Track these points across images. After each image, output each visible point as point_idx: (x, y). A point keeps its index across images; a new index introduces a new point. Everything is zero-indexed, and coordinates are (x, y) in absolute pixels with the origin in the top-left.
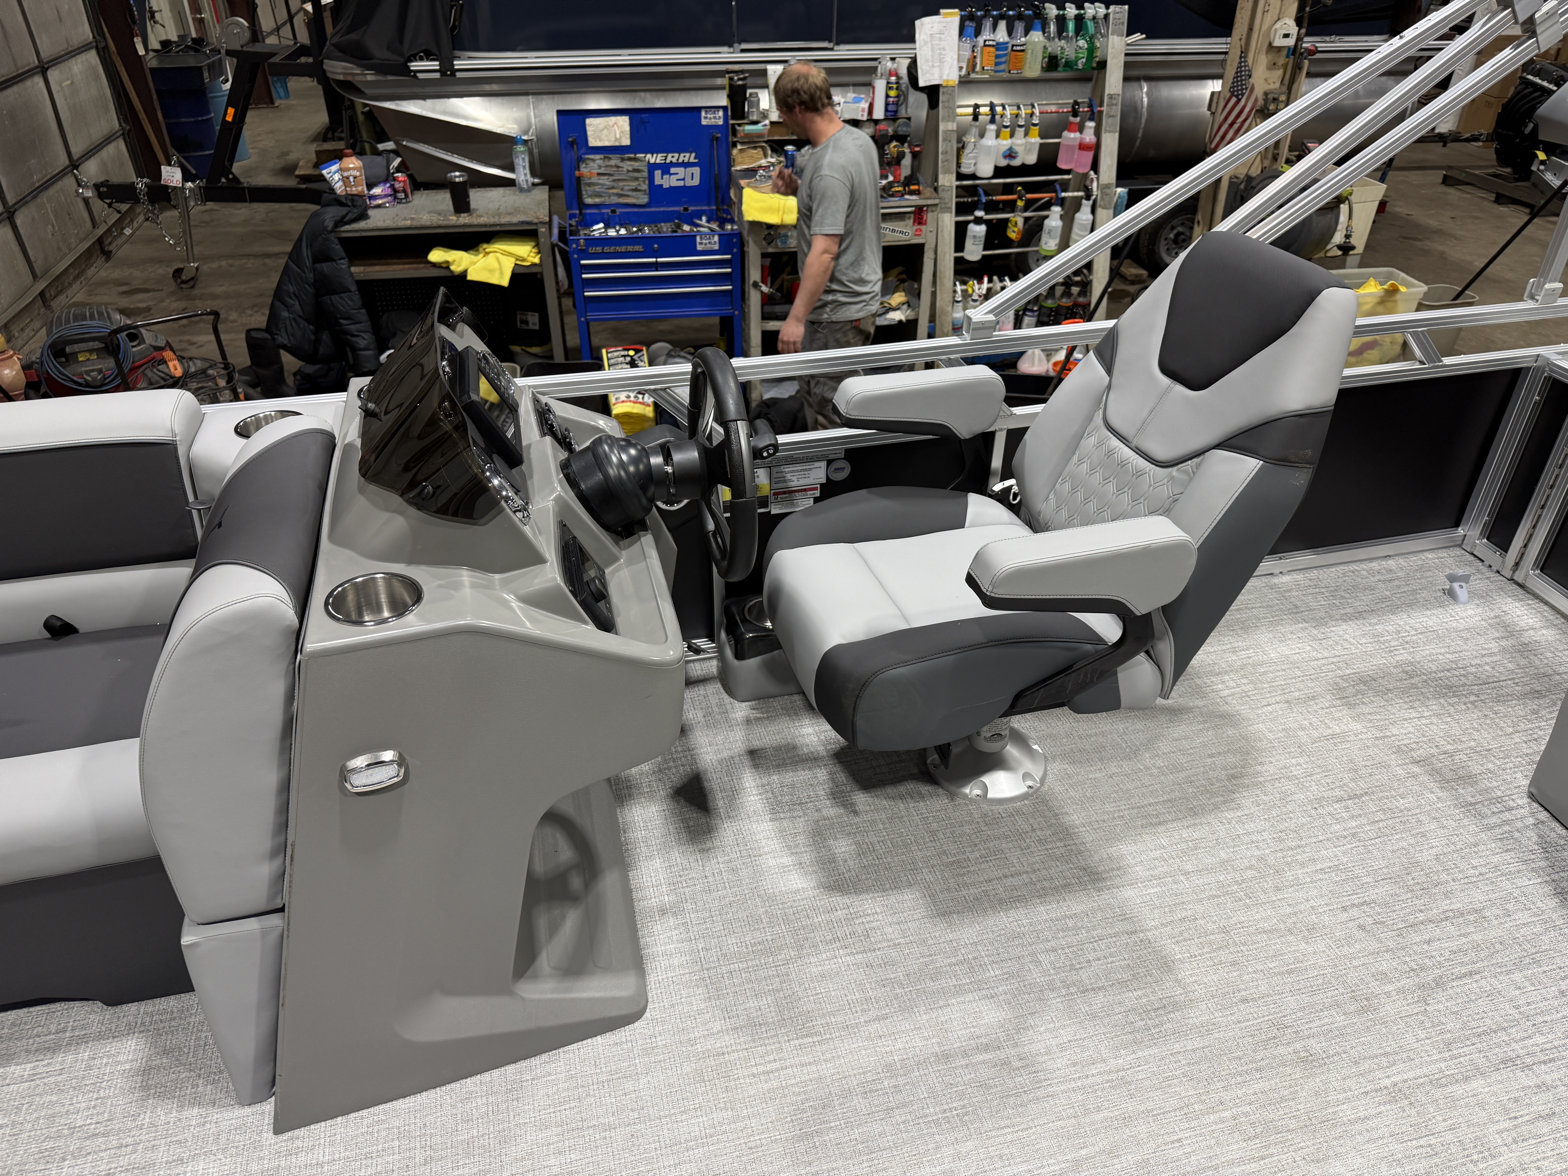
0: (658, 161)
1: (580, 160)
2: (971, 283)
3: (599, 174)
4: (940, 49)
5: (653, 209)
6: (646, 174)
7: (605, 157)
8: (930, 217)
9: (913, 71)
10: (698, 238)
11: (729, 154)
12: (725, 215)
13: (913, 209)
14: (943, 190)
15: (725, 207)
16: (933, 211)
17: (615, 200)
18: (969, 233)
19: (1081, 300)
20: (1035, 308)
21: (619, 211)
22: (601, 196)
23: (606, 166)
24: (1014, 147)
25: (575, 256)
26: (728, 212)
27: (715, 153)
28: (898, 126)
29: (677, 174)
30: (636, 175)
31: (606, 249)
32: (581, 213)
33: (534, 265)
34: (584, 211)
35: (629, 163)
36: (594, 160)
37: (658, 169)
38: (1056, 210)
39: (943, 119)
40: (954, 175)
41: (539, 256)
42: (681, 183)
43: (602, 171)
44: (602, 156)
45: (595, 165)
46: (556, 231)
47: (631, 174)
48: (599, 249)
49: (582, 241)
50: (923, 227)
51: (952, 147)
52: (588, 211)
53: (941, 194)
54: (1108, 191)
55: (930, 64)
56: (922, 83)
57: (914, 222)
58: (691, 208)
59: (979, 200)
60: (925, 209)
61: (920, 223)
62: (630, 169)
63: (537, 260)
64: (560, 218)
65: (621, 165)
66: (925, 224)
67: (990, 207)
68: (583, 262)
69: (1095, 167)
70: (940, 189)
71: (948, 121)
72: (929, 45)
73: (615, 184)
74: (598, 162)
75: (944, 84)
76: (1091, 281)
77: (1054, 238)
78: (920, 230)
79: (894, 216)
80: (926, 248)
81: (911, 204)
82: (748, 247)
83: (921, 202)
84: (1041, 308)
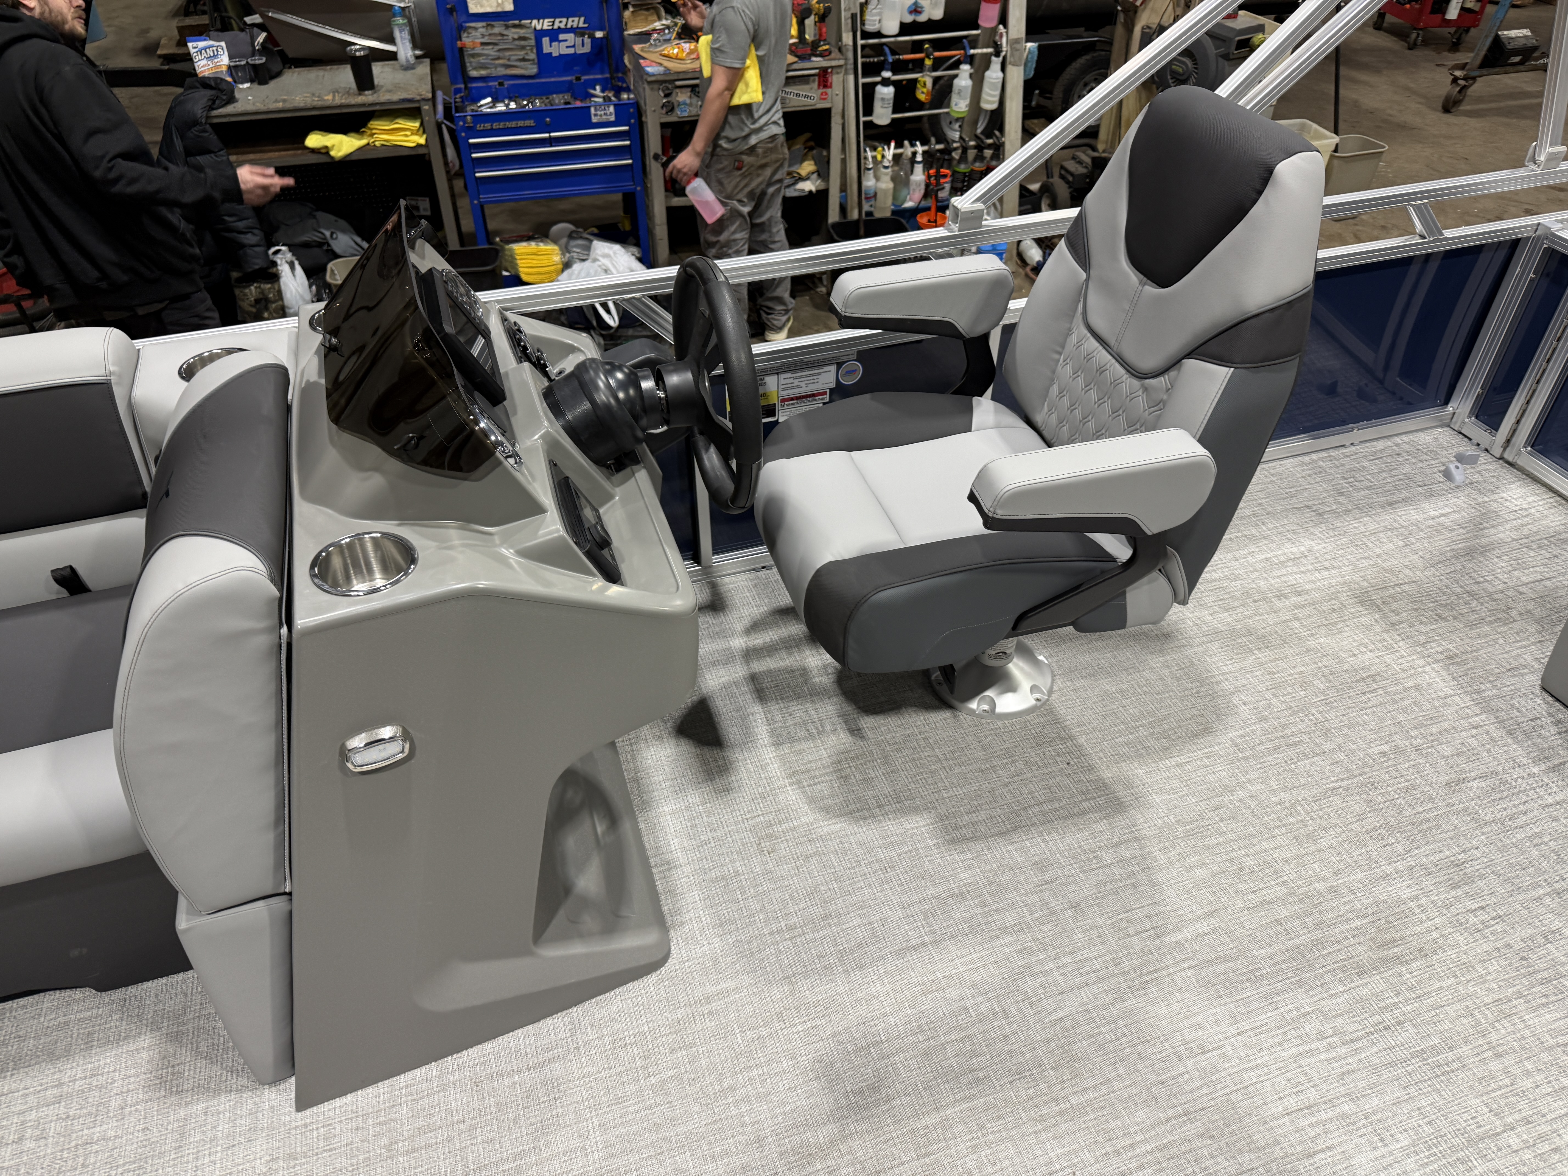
0: (545, 27)
1: (461, 29)
2: (880, 149)
3: (482, 44)
5: (543, 80)
6: (533, 42)
7: (488, 25)
8: (834, 79)
10: (592, 110)
11: (620, 17)
12: (620, 84)
13: (817, 71)
14: (848, 50)
15: (620, 75)
16: (838, 73)
17: (502, 71)
18: (877, 96)
21: (507, 83)
22: (487, 68)
23: (490, 35)
24: (919, 1)
25: (463, 134)
26: (623, 81)
27: (606, 16)
29: (566, 40)
30: (523, 43)
31: (495, 126)
32: (466, 87)
33: (419, 146)
34: (470, 85)
35: (513, 30)
36: (476, 29)
37: (546, 36)
38: (966, 68)
40: (859, 34)
41: (425, 136)
42: (571, 51)
43: (485, 40)
44: (484, 24)
45: (477, 34)
46: (440, 108)
47: (517, 43)
48: (488, 126)
49: (469, 117)
50: (829, 91)
51: (855, 4)
52: (474, 85)
54: (1018, 46)
57: (819, 85)
58: (584, 78)
59: (886, 60)
60: (829, 70)
61: (825, 86)
62: (516, 37)
63: (422, 140)
64: (445, 94)
65: (505, 32)
66: (831, 87)
67: (897, 68)
68: (471, 141)
69: (1003, 20)
70: (844, 50)
73: (500, 54)
74: (481, 30)
76: (1004, 143)
77: (965, 99)
78: (826, 94)
79: (797, 80)
80: (833, 112)
81: (817, 66)
82: (646, 117)
83: (825, 64)
84: (954, 173)
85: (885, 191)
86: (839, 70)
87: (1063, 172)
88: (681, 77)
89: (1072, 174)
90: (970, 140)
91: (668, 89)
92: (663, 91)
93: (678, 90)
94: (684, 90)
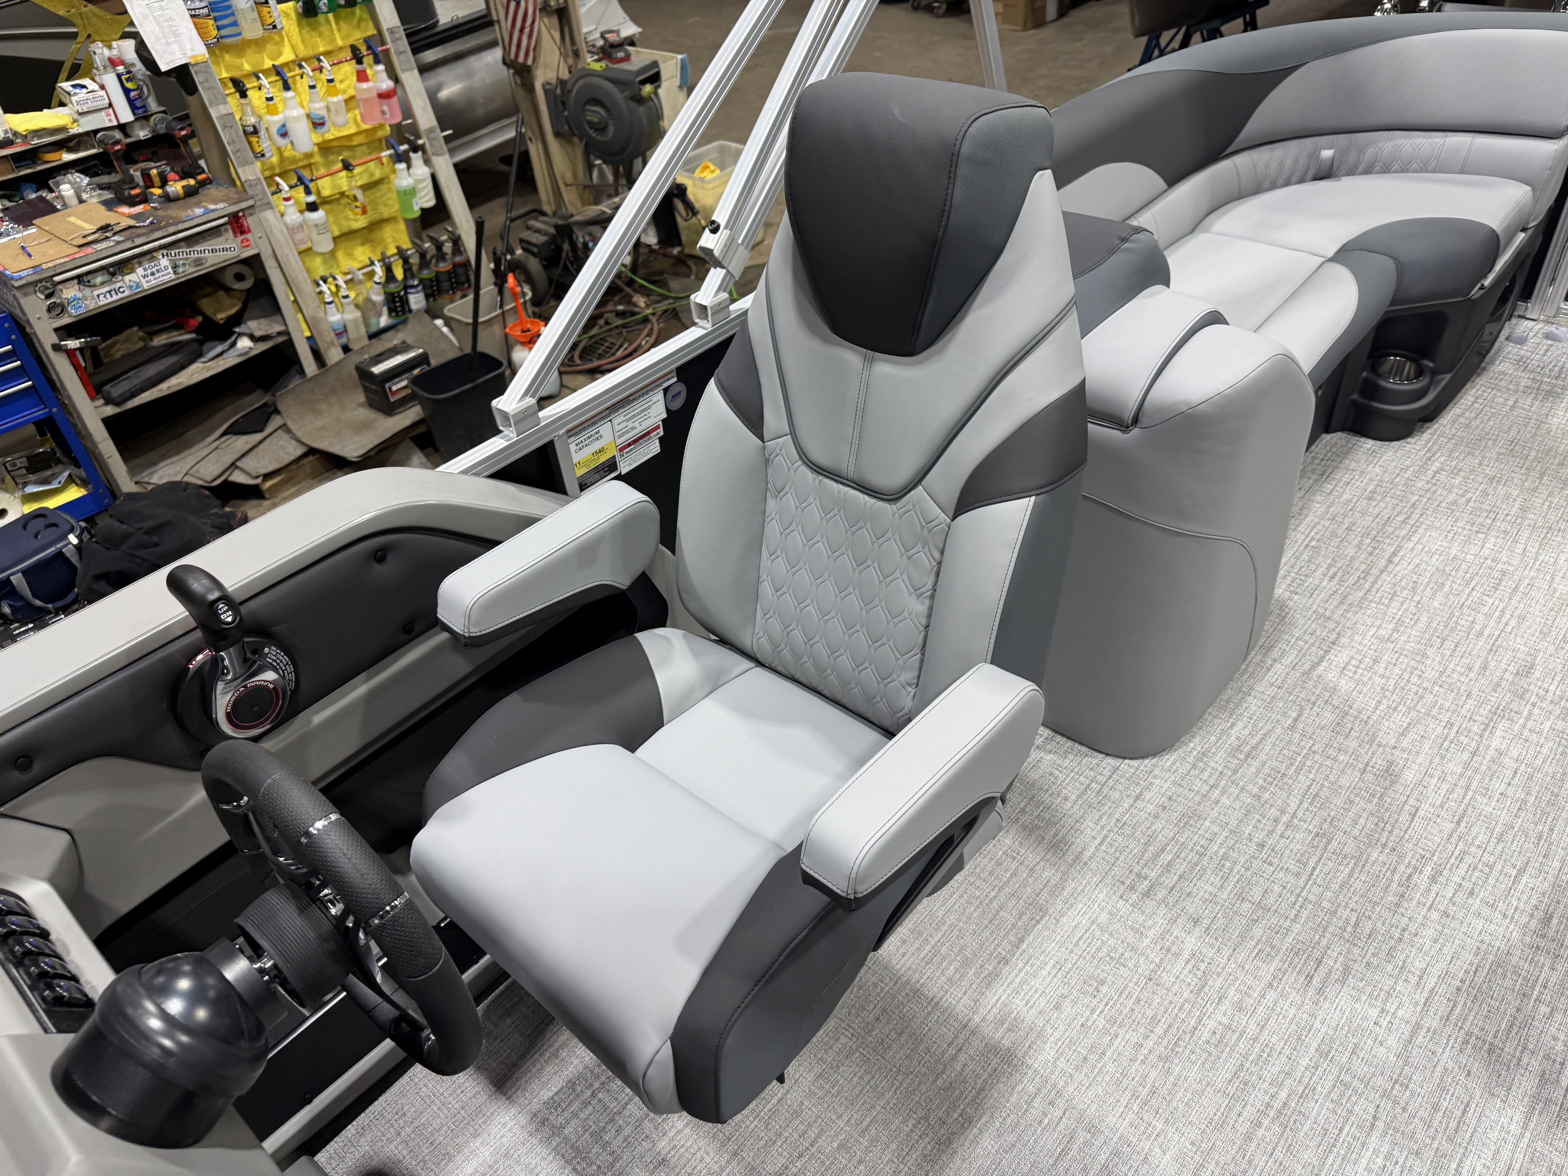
4: (167, 21)
8: (250, 221)
9: (145, 54)
13: (226, 219)
16: (251, 215)
19: (458, 259)
20: (416, 283)
28: (156, 125)
39: (211, 103)
40: (256, 165)
50: (249, 236)
53: (250, 192)
54: (433, 135)
55: (164, 41)
56: (164, 68)
57: (235, 233)
60: (241, 214)
61: (243, 232)
66: (249, 231)
69: (408, 113)
70: (246, 186)
71: (218, 104)
72: (151, 18)
75: (193, 61)
76: (459, 236)
78: (247, 240)
79: (206, 234)
80: (264, 257)
81: (224, 214)
82: (31, 327)
83: (233, 209)
84: (421, 281)
85: (355, 321)
86: (251, 211)
88: (58, 271)
89: (535, 245)
91: (47, 288)
92: (42, 293)
93: (60, 287)
94: (67, 284)
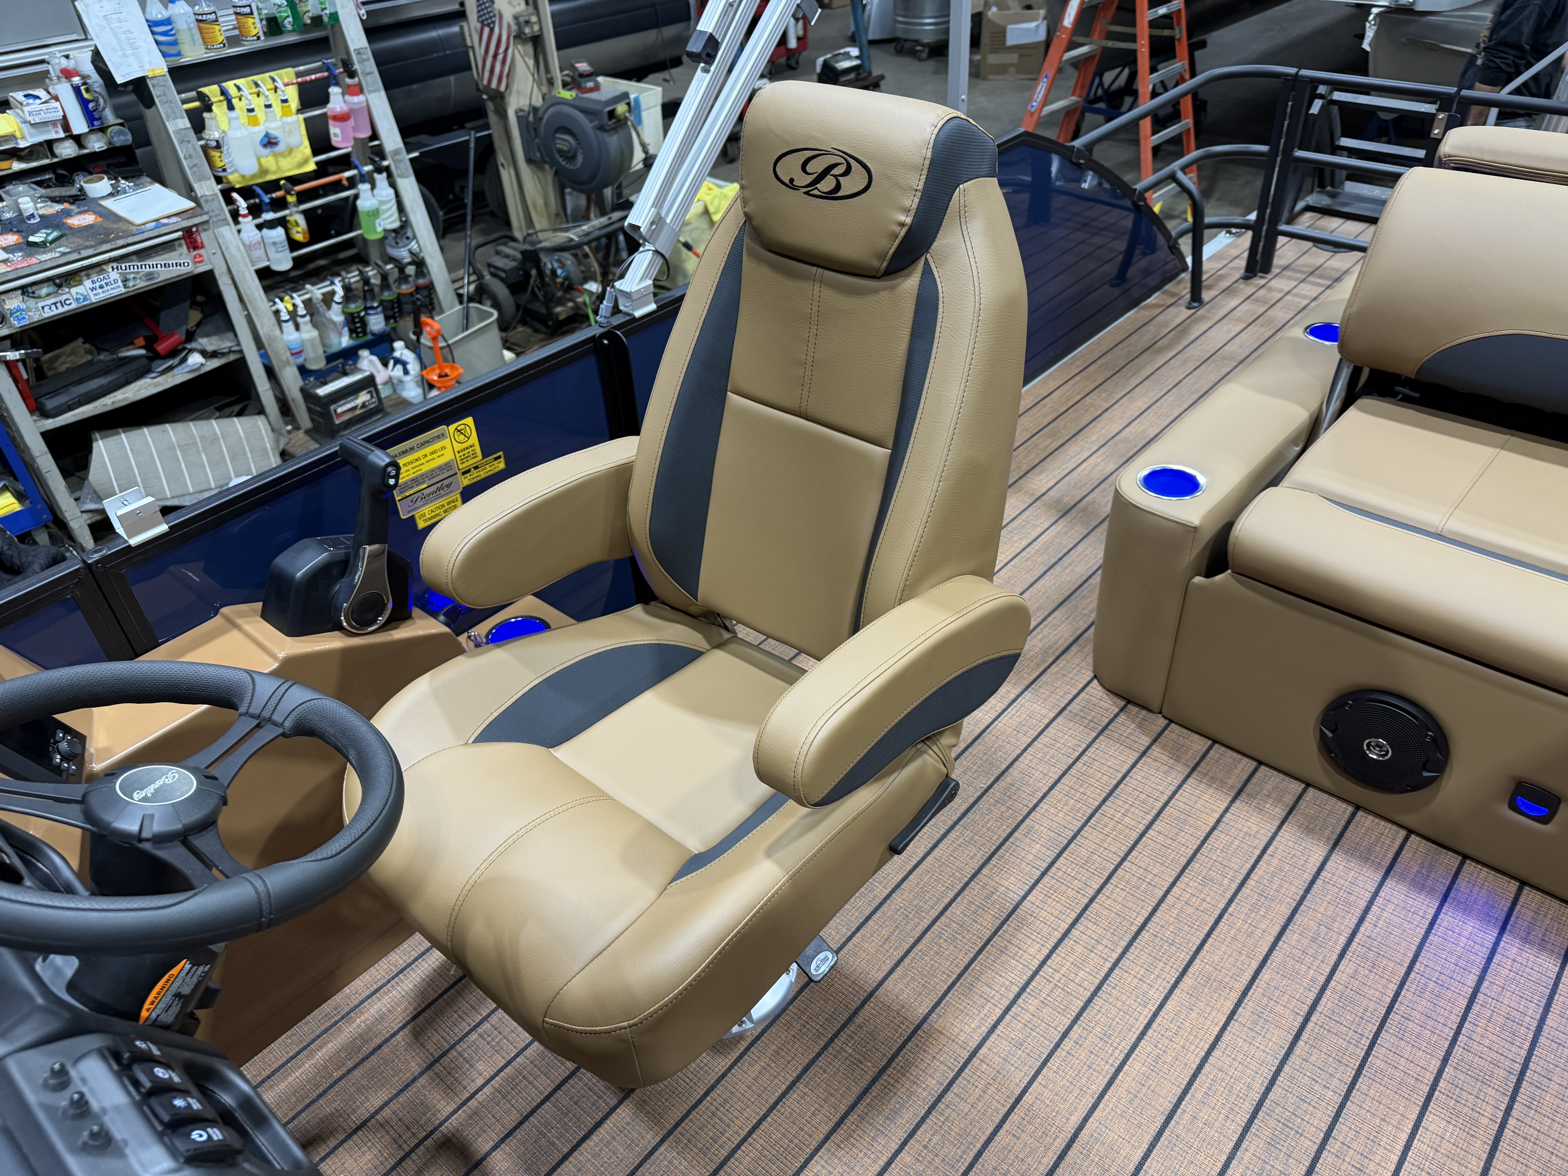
2: (287, 298)
4: (125, 33)
8: (204, 237)
9: (101, 65)
13: (180, 233)
14: (207, 201)
19: (421, 281)
20: (375, 305)
24: (270, 131)
28: (112, 137)
39: (168, 117)
40: (213, 180)
50: (202, 251)
51: (195, 149)
53: (206, 207)
54: (399, 157)
55: (120, 53)
56: (120, 80)
57: (188, 248)
59: (261, 201)
60: (194, 229)
61: (196, 248)
66: (203, 247)
69: (374, 132)
70: (202, 201)
71: (175, 118)
72: (108, 30)
75: (150, 74)
76: (423, 258)
78: (200, 256)
79: (159, 249)
80: (217, 272)
81: (176, 228)
83: (186, 224)
84: (381, 303)
85: (312, 341)
86: (205, 227)
87: (492, 270)
88: (1, 281)
89: (503, 271)
90: (387, 263)
94: (11, 295)
